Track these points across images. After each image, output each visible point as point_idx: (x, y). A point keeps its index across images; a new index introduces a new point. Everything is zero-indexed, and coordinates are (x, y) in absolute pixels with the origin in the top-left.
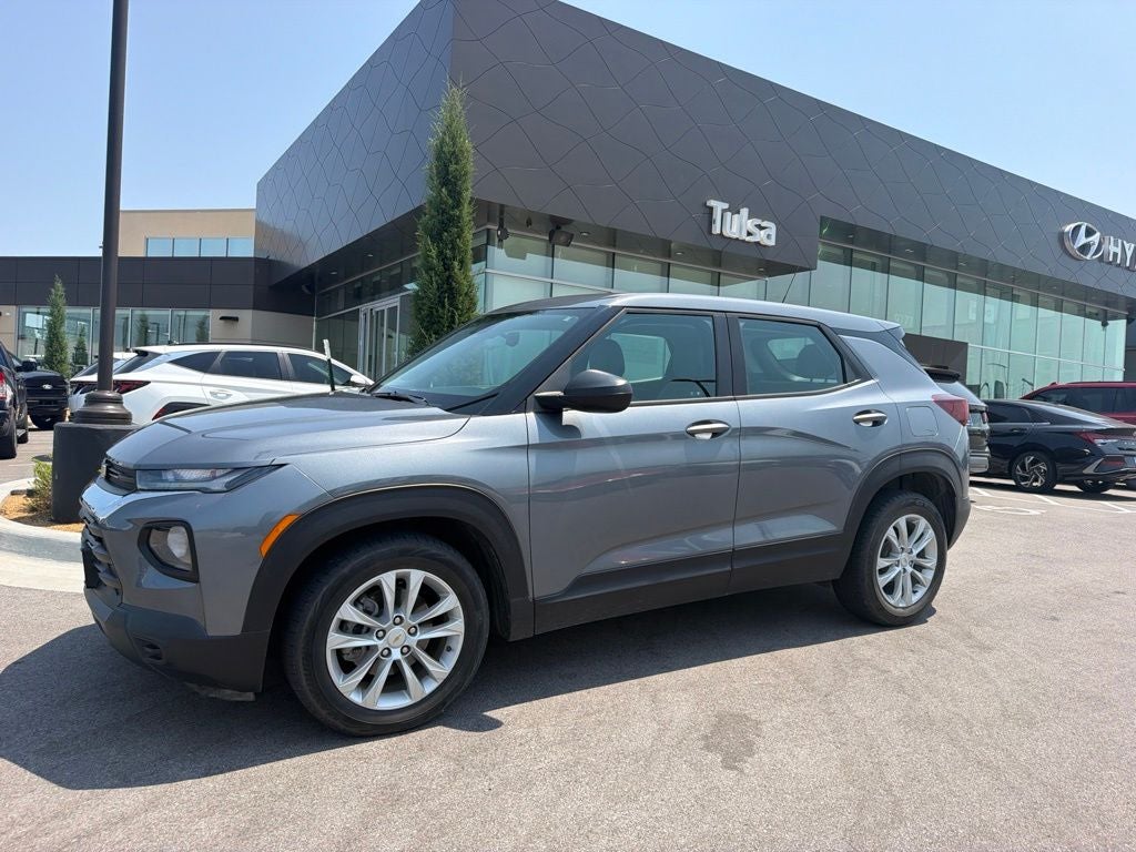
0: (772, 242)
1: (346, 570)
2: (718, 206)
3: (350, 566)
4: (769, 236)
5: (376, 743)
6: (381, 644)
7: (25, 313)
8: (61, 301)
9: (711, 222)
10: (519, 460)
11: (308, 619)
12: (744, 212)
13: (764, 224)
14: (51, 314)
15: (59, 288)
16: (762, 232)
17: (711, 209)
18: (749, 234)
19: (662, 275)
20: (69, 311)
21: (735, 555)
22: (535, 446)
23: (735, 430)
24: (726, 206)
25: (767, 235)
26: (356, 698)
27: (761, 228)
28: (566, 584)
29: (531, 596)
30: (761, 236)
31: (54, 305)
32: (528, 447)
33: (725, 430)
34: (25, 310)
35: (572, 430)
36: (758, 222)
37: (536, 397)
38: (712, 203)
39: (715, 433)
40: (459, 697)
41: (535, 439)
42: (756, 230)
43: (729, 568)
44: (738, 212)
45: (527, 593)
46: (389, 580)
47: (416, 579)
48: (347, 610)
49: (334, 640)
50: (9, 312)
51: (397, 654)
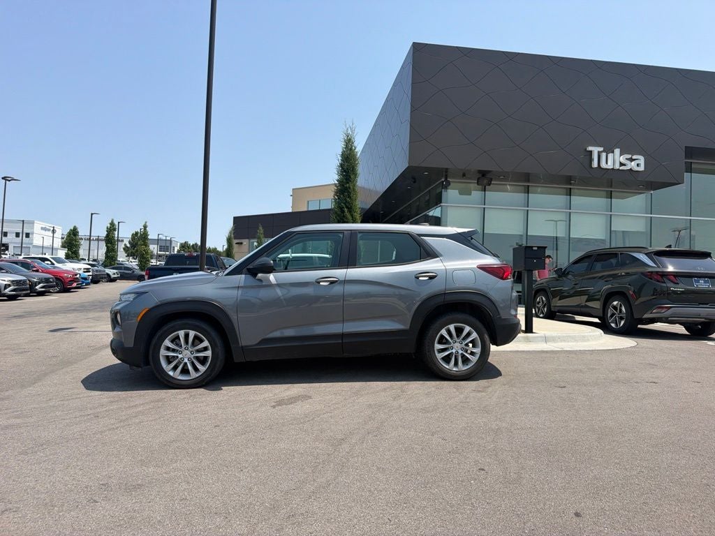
0: (642, 168)
2: (595, 150)
4: (638, 165)
5: (176, 390)
6: (180, 356)
8: (262, 236)
9: (591, 160)
10: (235, 292)
12: (617, 151)
13: (634, 157)
15: (261, 230)
16: (633, 163)
17: (591, 152)
18: (621, 164)
19: (567, 195)
21: (343, 336)
22: (242, 287)
23: (342, 281)
24: (601, 149)
25: (638, 164)
26: (171, 373)
27: (631, 160)
28: (257, 342)
29: (240, 345)
30: (633, 165)
31: (259, 238)
32: (239, 287)
33: (336, 281)
34: (252, 241)
35: (260, 280)
36: (629, 156)
37: (248, 269)
38: (590, 148)
39: (332, 282)
41: (242, 284)
42: (628, 162)
43: (341, 341)
44: (613, 152)
45: (239, 343)
46: (181, 333)
47: (192, 334)
48: (167, 343)
49: (163, 352)
50: (245, 242)
51: (186, 360)
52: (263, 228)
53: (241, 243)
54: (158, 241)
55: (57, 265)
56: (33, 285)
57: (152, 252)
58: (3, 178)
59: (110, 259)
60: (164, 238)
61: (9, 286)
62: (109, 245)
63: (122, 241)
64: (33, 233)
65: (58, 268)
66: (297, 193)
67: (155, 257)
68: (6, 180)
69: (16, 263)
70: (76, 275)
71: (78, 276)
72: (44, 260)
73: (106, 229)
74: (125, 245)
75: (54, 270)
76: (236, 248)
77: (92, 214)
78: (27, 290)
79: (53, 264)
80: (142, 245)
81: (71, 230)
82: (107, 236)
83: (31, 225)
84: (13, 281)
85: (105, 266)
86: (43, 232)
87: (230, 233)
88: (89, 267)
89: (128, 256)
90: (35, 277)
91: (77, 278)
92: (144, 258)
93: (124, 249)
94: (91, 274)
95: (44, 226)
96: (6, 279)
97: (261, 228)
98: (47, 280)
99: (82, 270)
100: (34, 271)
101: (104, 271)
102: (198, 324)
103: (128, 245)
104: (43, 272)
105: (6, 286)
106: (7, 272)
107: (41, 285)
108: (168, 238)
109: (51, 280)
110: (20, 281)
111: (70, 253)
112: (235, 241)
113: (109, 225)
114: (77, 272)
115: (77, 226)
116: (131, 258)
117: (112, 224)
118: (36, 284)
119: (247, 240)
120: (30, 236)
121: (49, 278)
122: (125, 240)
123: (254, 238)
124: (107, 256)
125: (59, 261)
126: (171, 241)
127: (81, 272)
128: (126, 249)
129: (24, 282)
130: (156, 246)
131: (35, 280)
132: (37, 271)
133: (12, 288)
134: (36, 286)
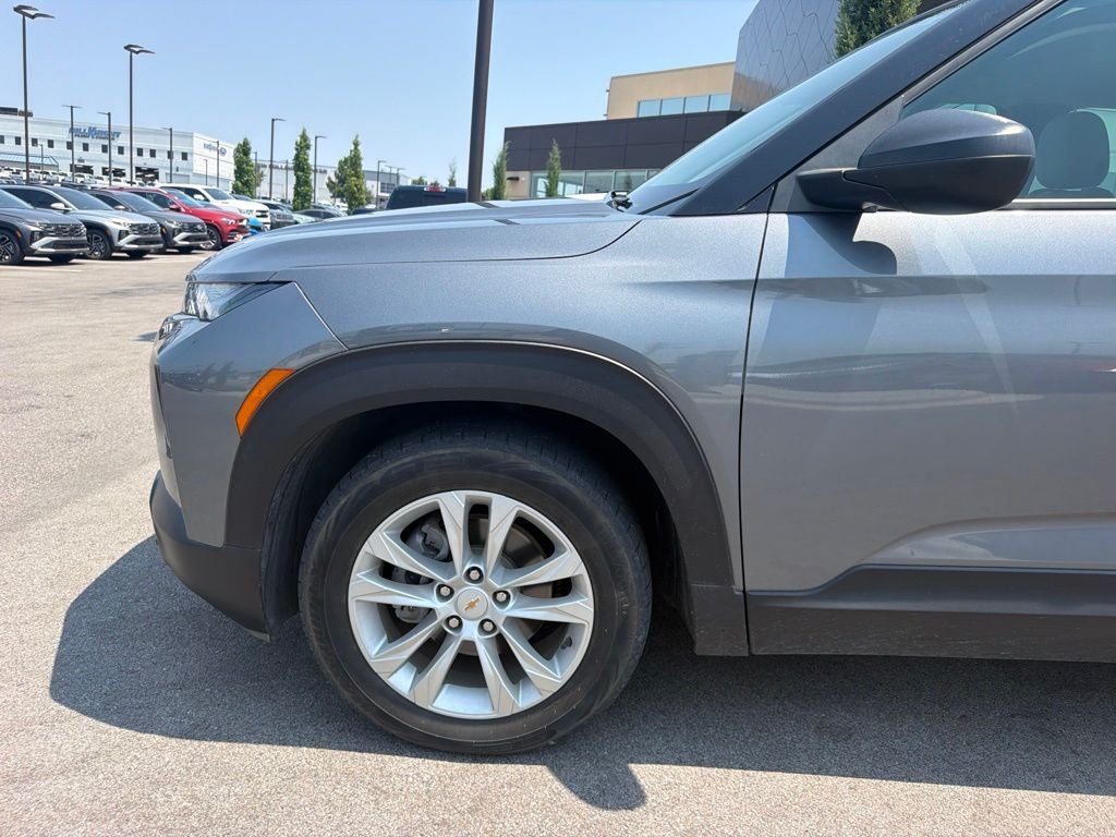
1: (376, 476)
3: (384, 470)
6: (443, 609)
7: (537, 178)
8: (557, 164)
10: (728, 315)
11: (316, 546)
14: (548, 177)
15: (556, 152)
20: (563, 174)
22: (773, 285)
29: (738, 584)
31: (552, 168)
32: (755, 286)
34: (536, 174)
35: (878, 255)
37: (802, 181)
40: (581, 728)
41: (775, 268)
45: (728, 577)
46: (453, 505)
47: (504, 511)
48: (382, 543)
49: (364, 588)
50: (524, 176)
51: (470, 631)
52: (560, 149)
53: (517, 179)
54: (378, 175)
55: (213, 202)
56: (167, 236)
57: (370, 193)
58: (126, 48)
59: (303, 199)
60: (388, 170)
61: (127, 233)
62: (299, 173)
63: (325, 172)
64: (192, 154)
65: (215, 207)
66: (618, 85)
67: (374, 201)
68: (132, 51)
69: (143, 194)
70: (241, 220)
71: (244, 223)
72: (191, 192)
73: (294, 146)
74: (329, 178)
75: (206, 210)
76: (508, 187)
77: (273, 120)
78: (158, 242)
79: (208, 200)
80: (352, 175)
81: (239, 145)
82: (297, 157)
83: (189, 140)
84: (133, 226)
85: (295, 210)
86: (207, 152)
87: (501, 156)
88: (266, 208)
89: (333, 197)
90: (173, 220)
91: (243, 227)
92: (356, 199)
93: (328, 185)
94: (268, 220)
95: (208, 143)
96: (122, 222)
97: (556, 148)
98: (192, 227)
99: (255, 214)
100: (172, 209)
101: (291, 218)
102: (534, 467)
103: (334, 179)
104: (187, 212)
105: (122, 234)
106: (126, 209)
107: (183, 235)
108: (394, 171)
109: (199, 227)
110: (145, 226)
111: (240, 184)
112: (508, 174)
113: (299, 140)
114: (246, 216)
115: (249, 139)
116: (338, 200)
117: (304, 137)
118: (174, 233)
119: (528, 173)
120: (189, 158)
121: (195, 224)
122: (329, 170)
123: (542, 168)
124: (297, 194)
125: (218, 195)
126: (398, 175)
127: (252, 217)
128: (331, 185)
129: (152, 227)
130: (375, 183)
131: (173, 226)
132: (178, 210)
133: (131, 237)
134: (174, 236)
